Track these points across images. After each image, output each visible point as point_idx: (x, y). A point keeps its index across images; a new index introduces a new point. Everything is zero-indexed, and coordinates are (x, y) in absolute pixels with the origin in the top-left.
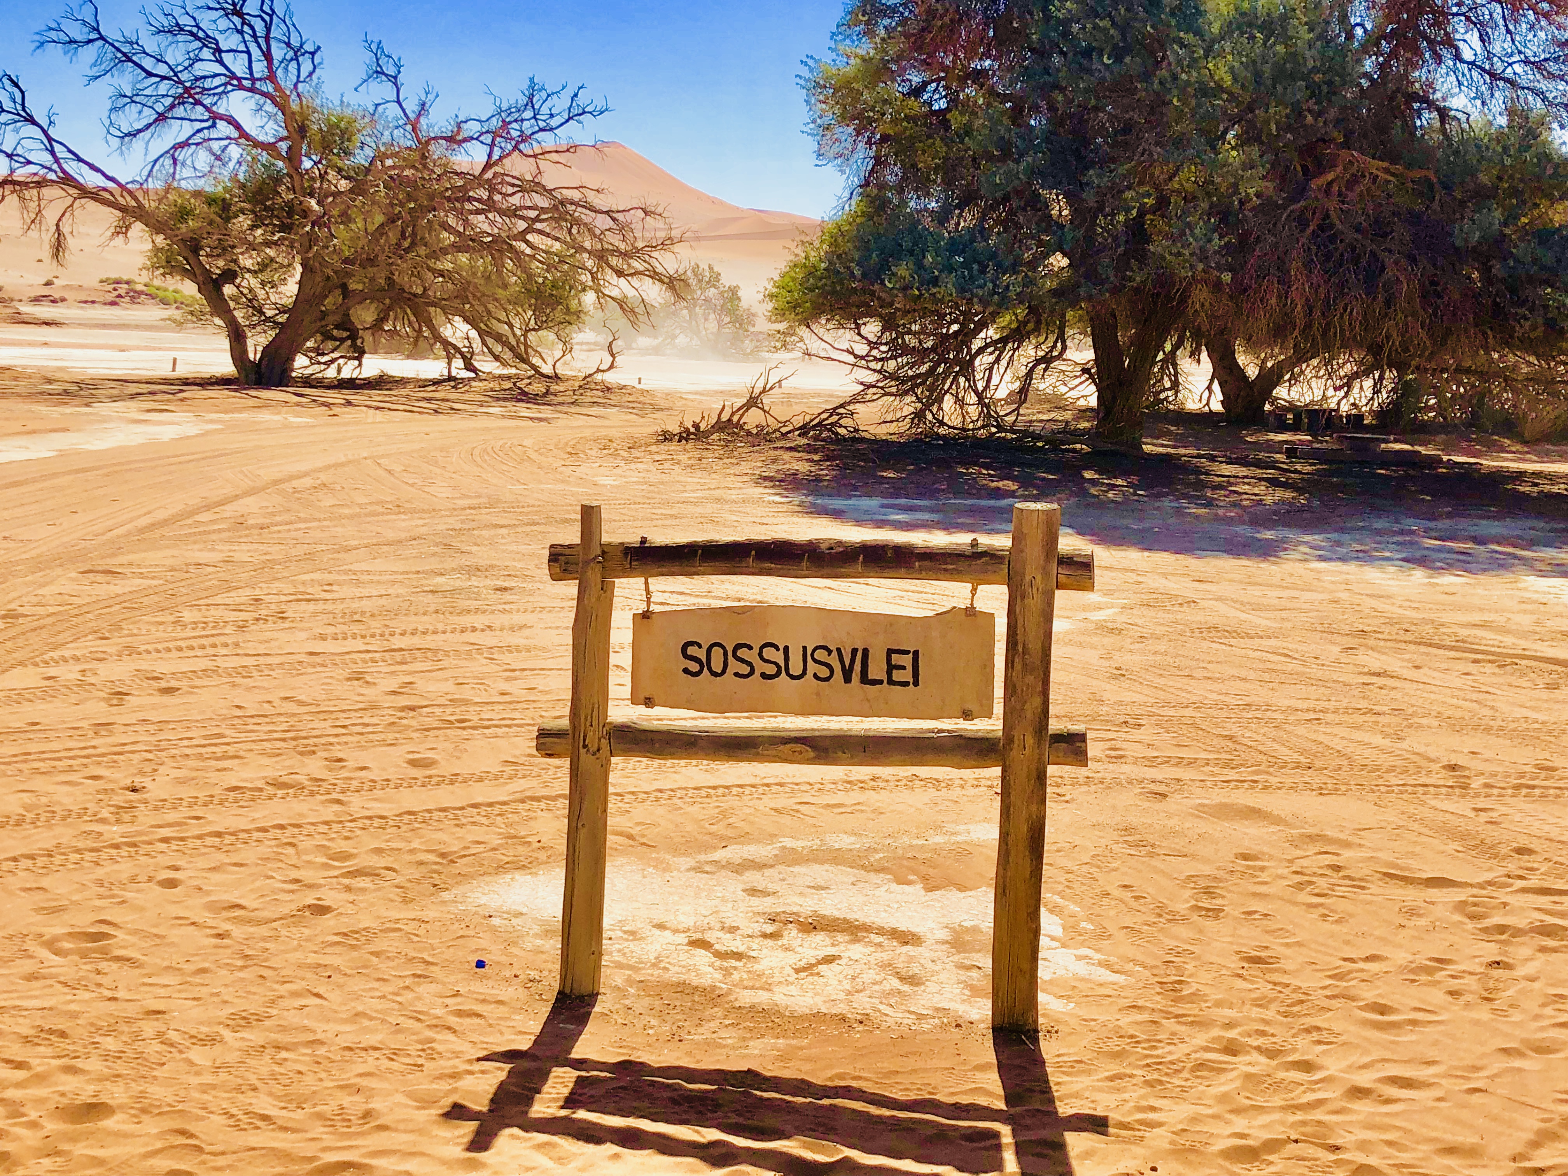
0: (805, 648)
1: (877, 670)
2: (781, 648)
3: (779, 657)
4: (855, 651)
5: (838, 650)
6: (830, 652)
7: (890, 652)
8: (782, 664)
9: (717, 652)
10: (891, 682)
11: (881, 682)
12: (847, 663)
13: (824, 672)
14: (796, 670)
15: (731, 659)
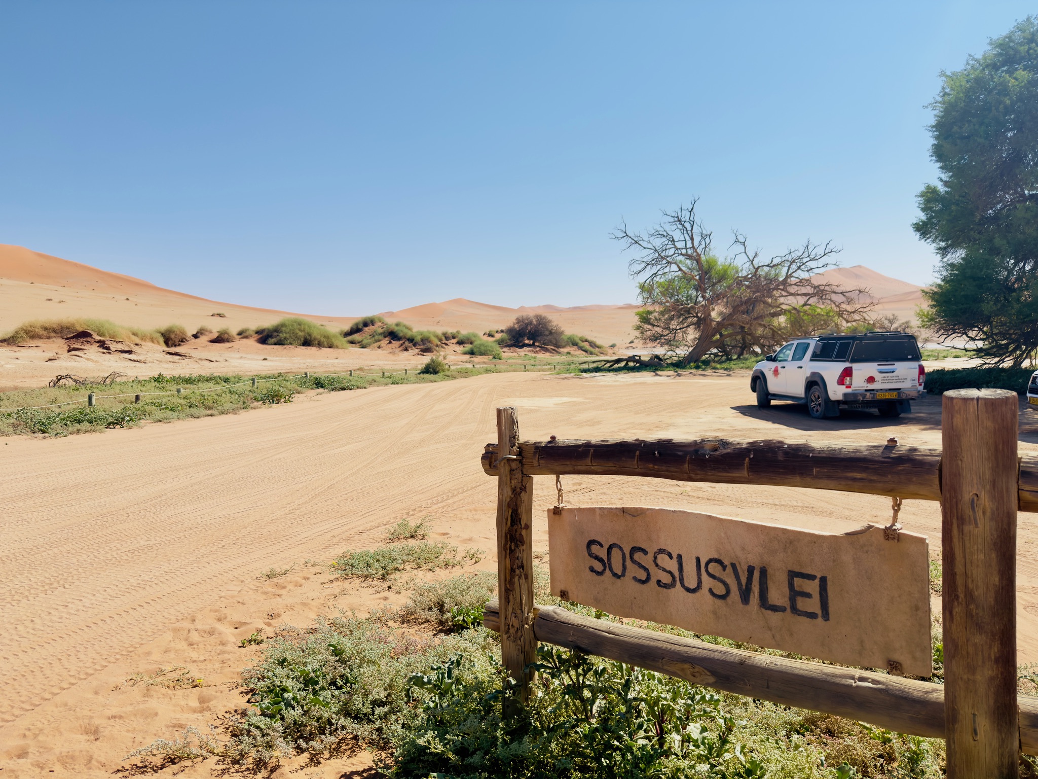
0: (698, 560)
1: (778, 594)
2: (675, 556)
3: (673, 566)
4: (751, 570)
5: (733, 566)
6: (724, 568)
7: (793, 575)
8: (677, 574)
9: (616, 554)
10: (794, 610)
11: (782, 609)
12: (744, 581)
13: (720, 590)
14: (692, 583)
15: (628, 562)
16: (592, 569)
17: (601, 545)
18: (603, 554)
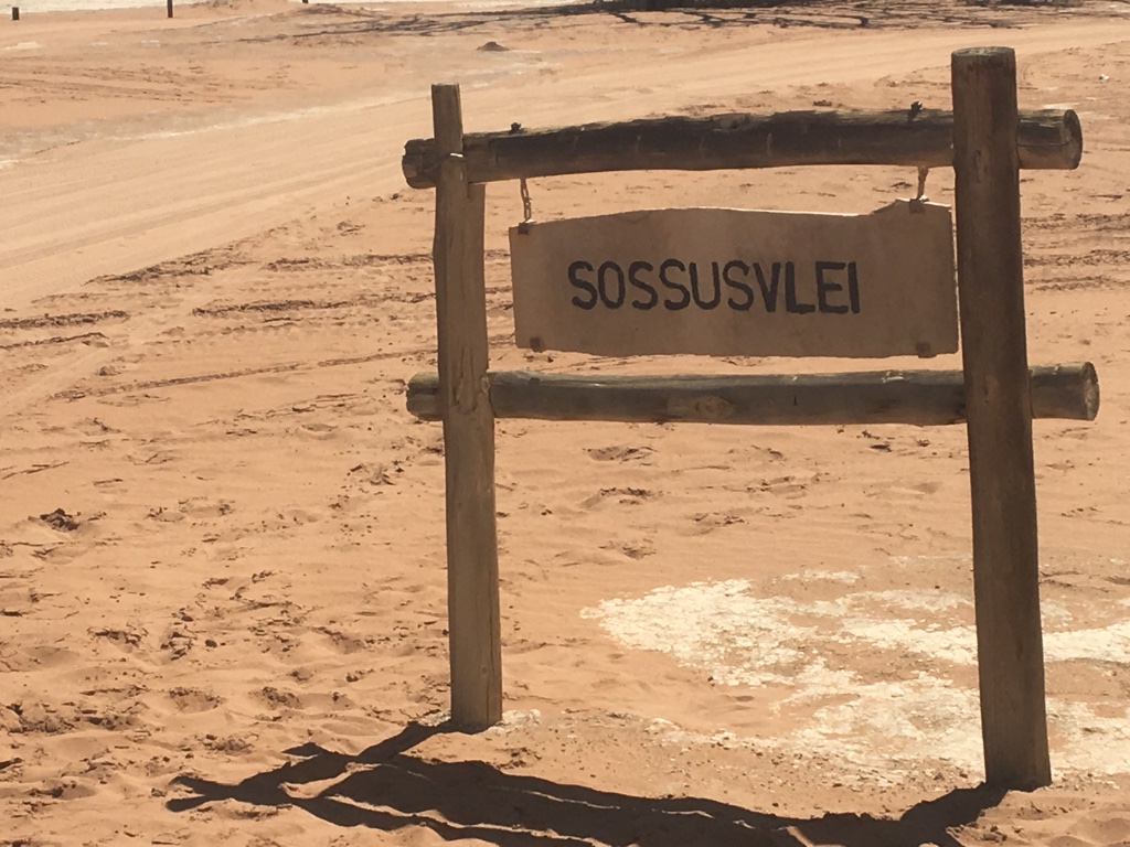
0: (715, 265)
1: (806, 293)
2: (687, 267)
3: (684, 279)
4: (776, 267)
5: (756, 266)
6: (746, 270)
7: (820, 266)
8: (690, 290)
9: (611, 276)
10: (824, 308)
11: (811, 308)
12: (768, 283)
13: (741, 298)
14: (707, 297)
15: (628, 284)
16: (576, 301)
17: (590, 268)
18: (593, 279)
